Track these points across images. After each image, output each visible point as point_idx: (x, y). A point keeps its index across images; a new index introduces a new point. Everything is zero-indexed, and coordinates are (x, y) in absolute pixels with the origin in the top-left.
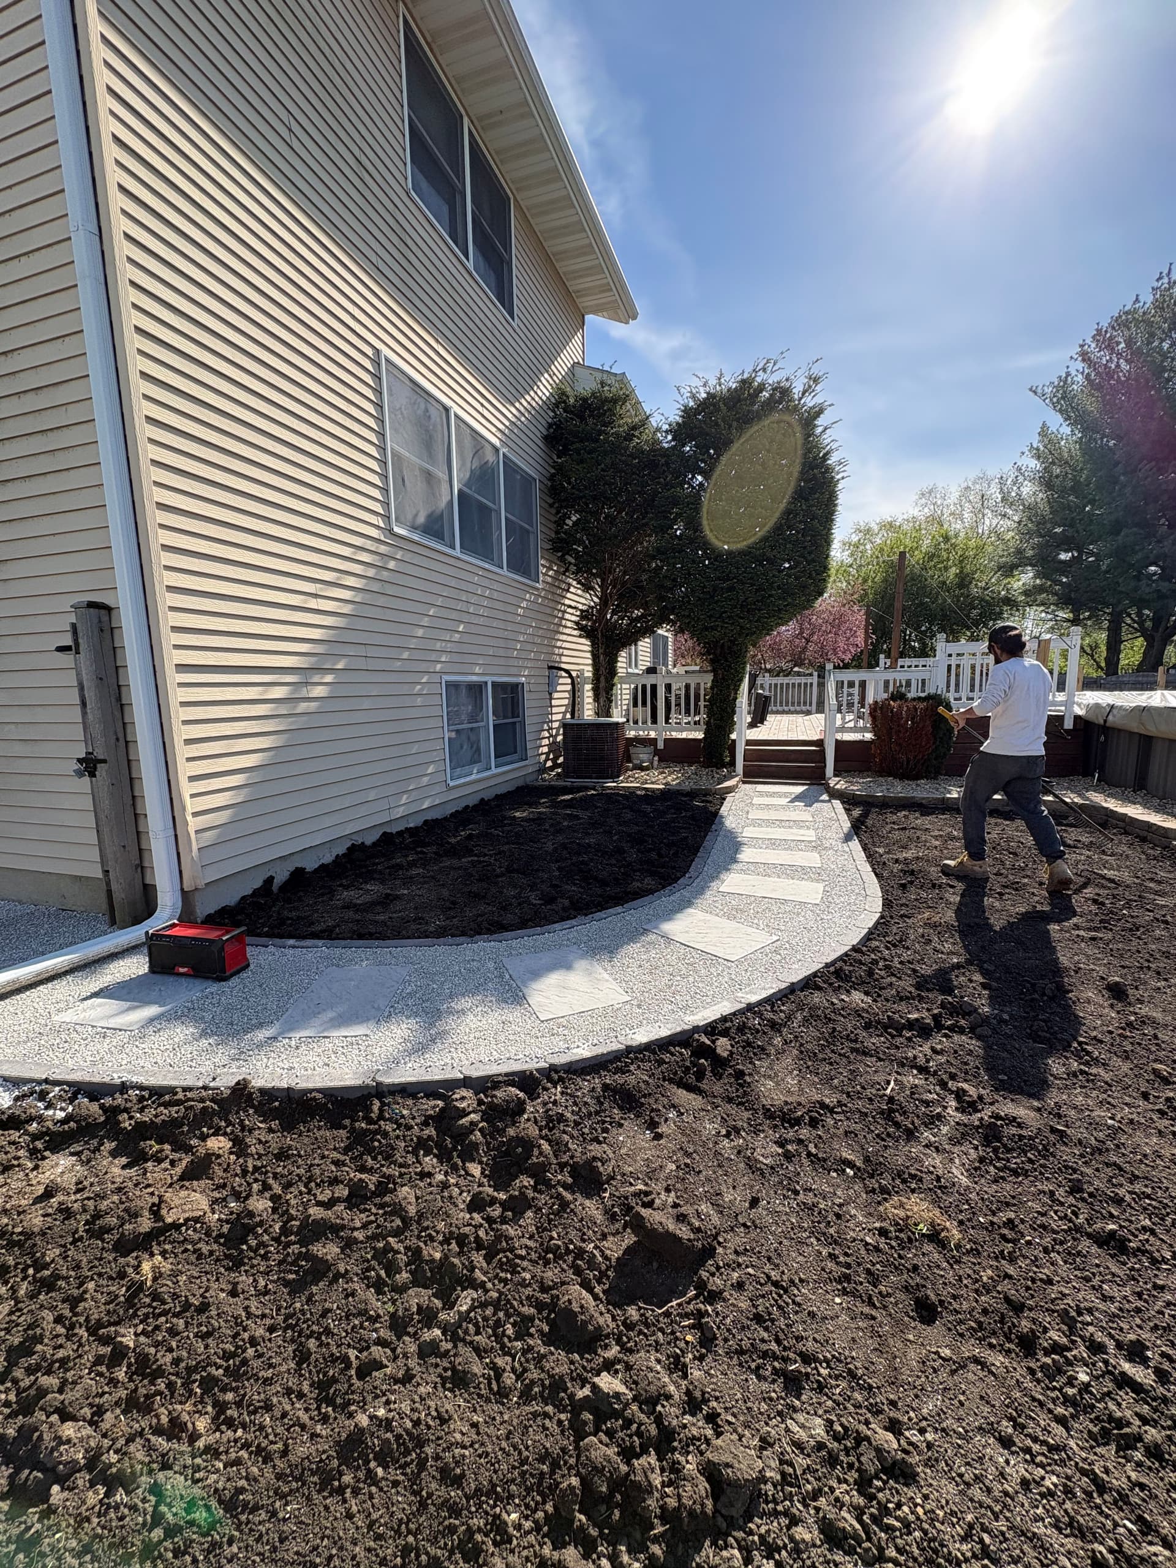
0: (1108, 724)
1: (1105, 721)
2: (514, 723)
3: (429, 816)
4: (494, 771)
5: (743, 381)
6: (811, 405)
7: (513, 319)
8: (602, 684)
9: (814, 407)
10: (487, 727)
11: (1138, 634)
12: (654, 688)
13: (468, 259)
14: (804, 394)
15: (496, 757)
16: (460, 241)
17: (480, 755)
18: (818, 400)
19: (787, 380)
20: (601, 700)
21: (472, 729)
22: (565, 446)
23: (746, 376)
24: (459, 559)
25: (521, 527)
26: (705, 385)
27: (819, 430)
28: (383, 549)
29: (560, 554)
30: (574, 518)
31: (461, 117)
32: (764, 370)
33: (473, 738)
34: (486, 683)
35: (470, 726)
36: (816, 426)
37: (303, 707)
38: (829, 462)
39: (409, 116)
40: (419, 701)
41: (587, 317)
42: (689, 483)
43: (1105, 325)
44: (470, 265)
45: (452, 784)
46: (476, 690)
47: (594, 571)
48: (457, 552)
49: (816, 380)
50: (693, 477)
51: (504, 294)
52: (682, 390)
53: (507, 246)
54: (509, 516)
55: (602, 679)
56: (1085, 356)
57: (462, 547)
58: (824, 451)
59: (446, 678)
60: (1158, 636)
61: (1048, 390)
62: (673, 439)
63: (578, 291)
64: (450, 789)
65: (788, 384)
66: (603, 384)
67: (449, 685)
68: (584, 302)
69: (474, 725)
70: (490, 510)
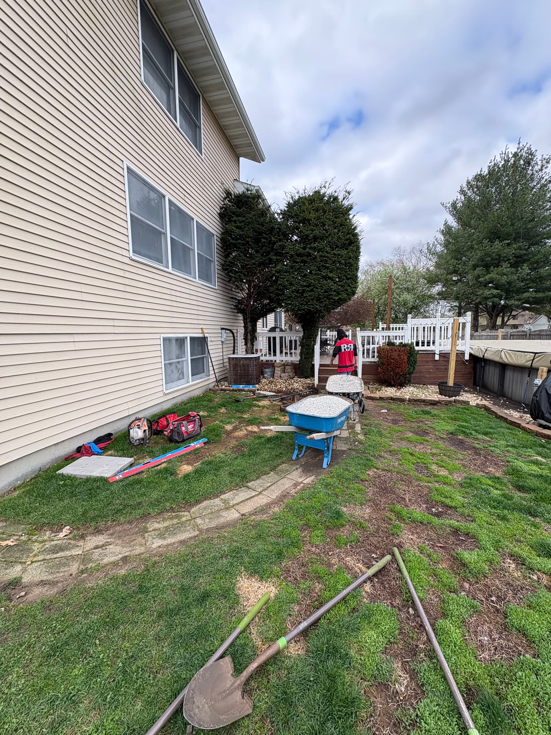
0: (485, 357)
1: (484, 356)
2: (203, 357)
4: (191, 383)
5: (316, 192)
6: (347, 204)
7: (202, 155)
8: (249, 337)
9: (348, 205)
10: (187, 360)
11: (485, 313)
12: (274, 338)
13: (176, 122)
14: (344, 199)
15: (192, 376)
16: (172, 112)
17: (183, 375)
18: (350, 202)
19: (335, 192)
20: (249, 345)
21: (178, 362)
22: (229, 219)
23: (317, 189)
24: (170, 273)
25: (206, 258)
26: (298, 193)
27: (351, 217)
28: (125, 267)
29: (226, 272)
30: (234, 254)
31: (173, 50)
32: (325, 187)
33: (179, 366)
34: (186, 338)
35: (177, 360)
36: (350, 215)
38: (356, 231)
39: (142, 43)
41: (240, 158)
42: (290, 239)
43: (470, 178)
44: (178, 125)
45: (166, 392)
46: (181, 341)
47: (244, 281)
48: (170, 270)
49: (349, 193)
50: (293, 236)
51: (197, 142)
52: (287, 194)
53: (199, 119)
54: (199, 252)
55: (249, 335)
56: (462, 192)
57: (172, 267)
58: (354, 226)
59: (163, 336)
60: (494, 314)
61: (448, 205)
62: (283, 218)
63: (236, 145)
64: (166, 394)
65: (336, 195)
66: (248, 190)
67: (165, 339)
68: (239, 151)
69: (180, 360)
70: (190, 249)
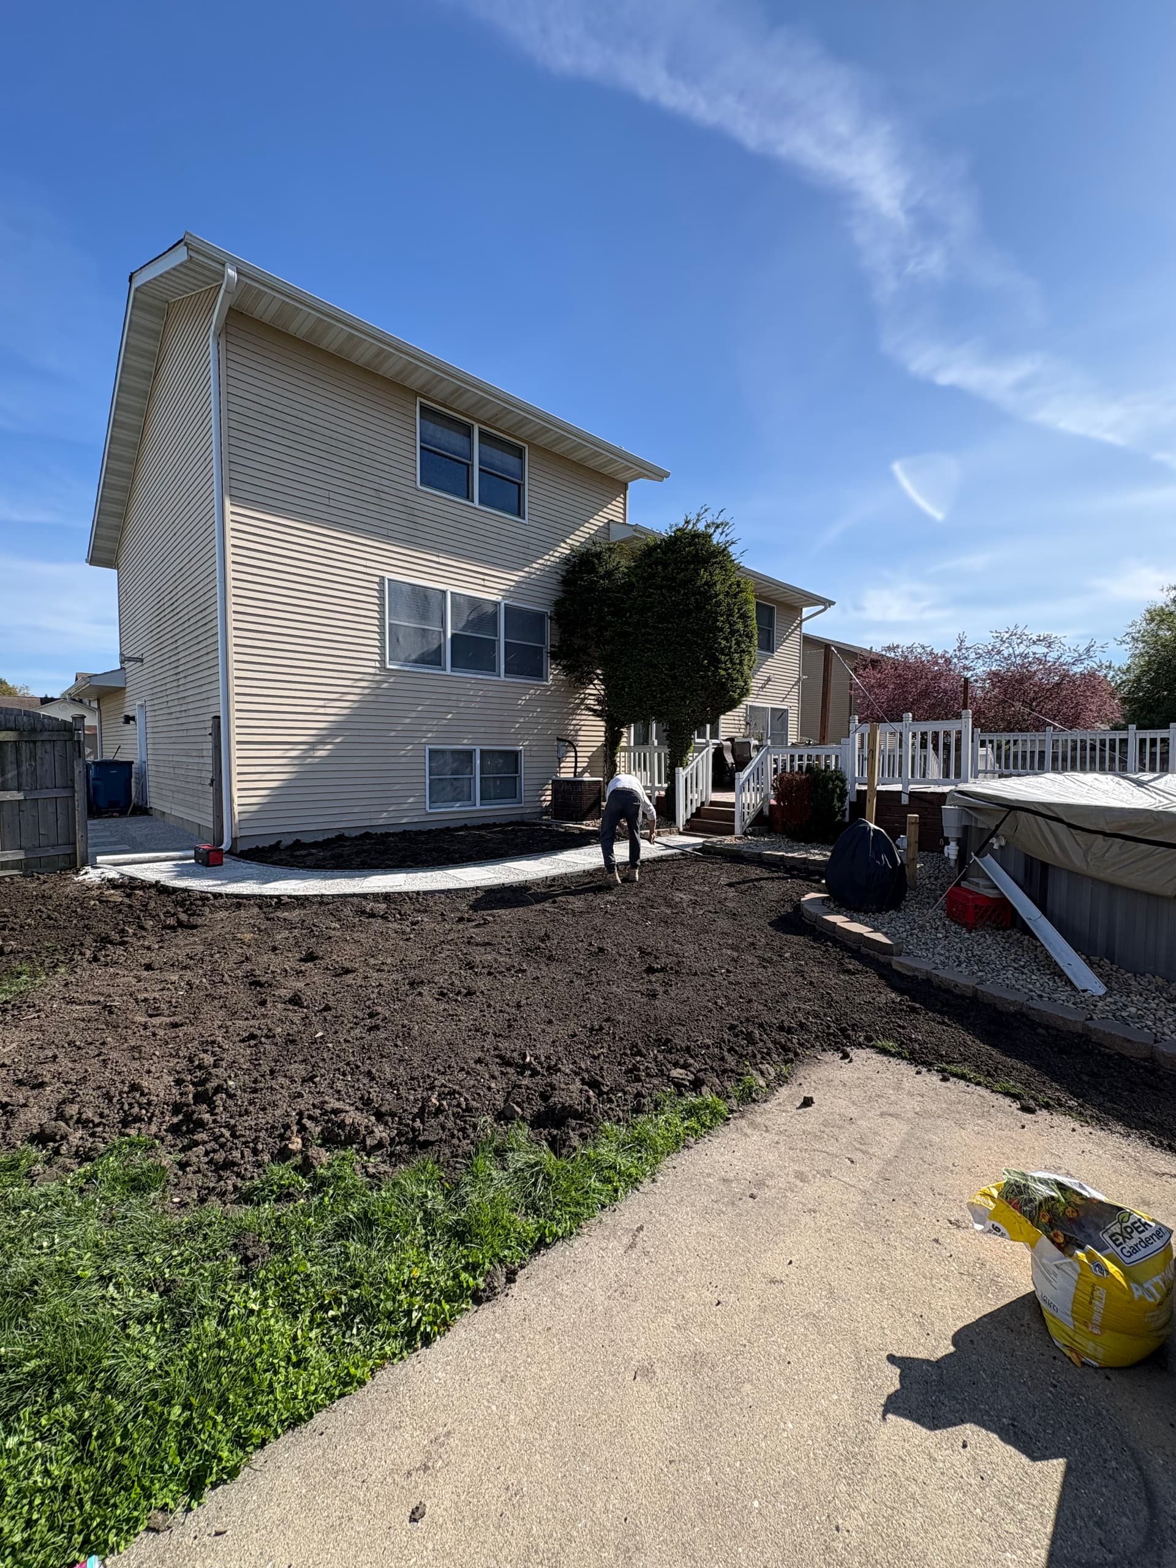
2: (514, 777)
3: (408, 828)
4: (478, 807)
7: (524, 518)
8: (608, 752)
10: (473, 779)
15: (482, 799)
16: (470, 491)
17: (464, 796)
20: (607, 764)
21: (455, 779)
24: (448, 676)
25: (528, 646)
28: (378, 678)
31: (473, 425)
33: (457, 784)
34: (474, 750)
37: (309, 760)
39: (422, 448)
40: (403, 760)
41: (628, 484)
44: (474, 503)
45: (431, 811)
48: (448, 672)
51: (520, 504)
53: (523, 475)
54: (511, 641)
57: (452, 669)
59: (428, 747)
63: (611, 473)
64: (428, 815)
67: (433, 751)
68: (620, 477)
69: (459, 777)
70: (490, 642)
